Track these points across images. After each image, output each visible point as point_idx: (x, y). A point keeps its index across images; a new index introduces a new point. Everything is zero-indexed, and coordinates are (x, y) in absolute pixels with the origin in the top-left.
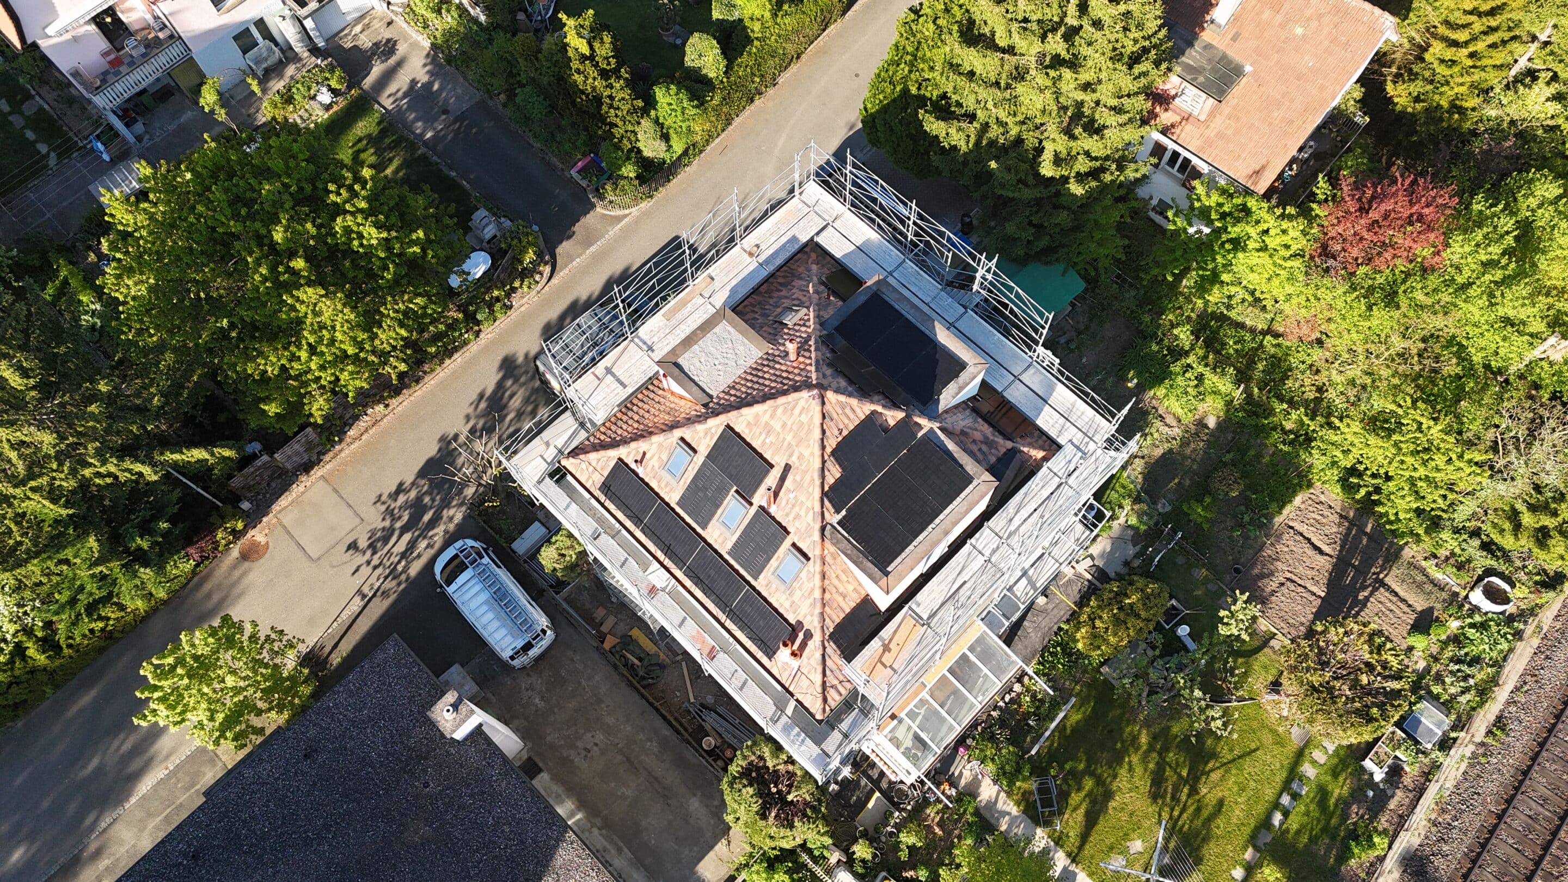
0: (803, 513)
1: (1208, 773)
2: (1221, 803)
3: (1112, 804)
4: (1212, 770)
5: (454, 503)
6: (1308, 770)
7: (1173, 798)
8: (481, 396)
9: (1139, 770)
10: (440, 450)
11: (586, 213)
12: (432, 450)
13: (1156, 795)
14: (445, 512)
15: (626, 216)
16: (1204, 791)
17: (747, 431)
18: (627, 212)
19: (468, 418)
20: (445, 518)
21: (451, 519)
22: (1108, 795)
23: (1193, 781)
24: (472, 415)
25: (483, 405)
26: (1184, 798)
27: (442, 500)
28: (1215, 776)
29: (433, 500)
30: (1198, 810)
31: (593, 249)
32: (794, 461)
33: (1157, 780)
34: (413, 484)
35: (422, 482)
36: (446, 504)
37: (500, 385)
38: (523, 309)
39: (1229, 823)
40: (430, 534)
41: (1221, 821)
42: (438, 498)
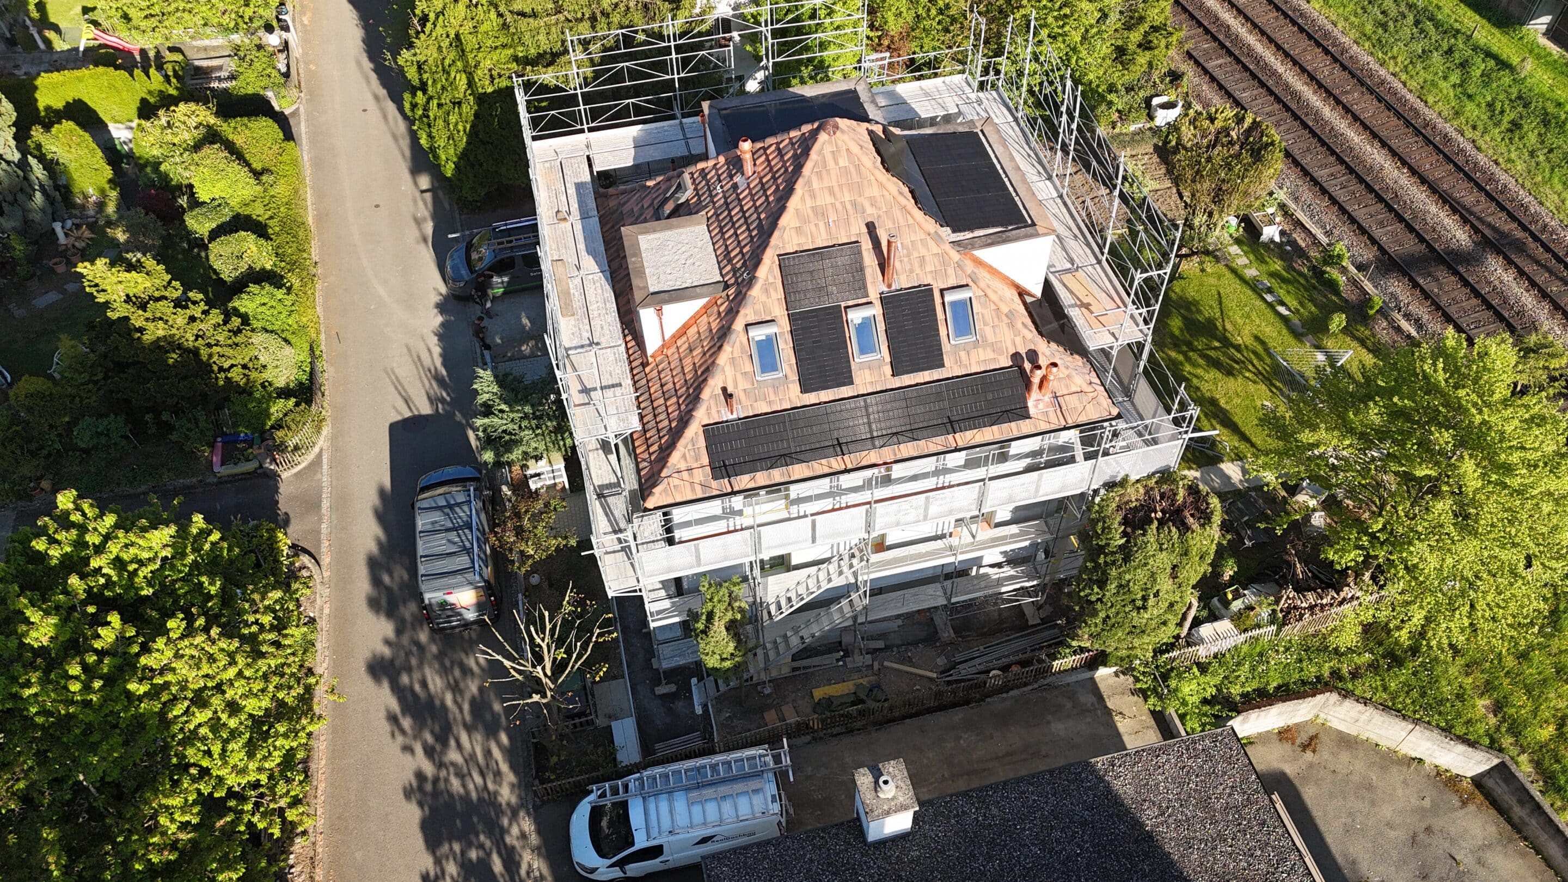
0: (923, 252)
1: (1225, 330)
2: (1257, 338)
3: (1222, 402)
4: (1224, 326)
5: (505, 822)
6: (1251, 273)
7: (1237, 363)
8: (393, 719)
9: (1199, 371)
10: (421, 804)
11: (276, 490)
12: (413, 813)
13: (1230, 373)
14: (508, 840)
15: (320, 455)
16: (1239, 340)
17: (802, 240)
18: (316, 450)
19: (408, 749)
20: (516, 844)
21: (523, 836)
22: (1213, 402)
23: (1226, 342)
24: (408, 741)
25: (406, 723)
26: (1239, 356)
27: (490, 834)
28: (1229, 326)
29: (481, 846)
30: (1254, 353)
31: (325, 504)
32: (871, 213)
33: (1215, 364)
34: (438, 862)
35: (445, 848)
36: (498, 834)
37: (397, 689)
38: (326, 611)
39: (1274, 339)
40: (523, 872)
41: (1271, 344)
42: (482, 837)
